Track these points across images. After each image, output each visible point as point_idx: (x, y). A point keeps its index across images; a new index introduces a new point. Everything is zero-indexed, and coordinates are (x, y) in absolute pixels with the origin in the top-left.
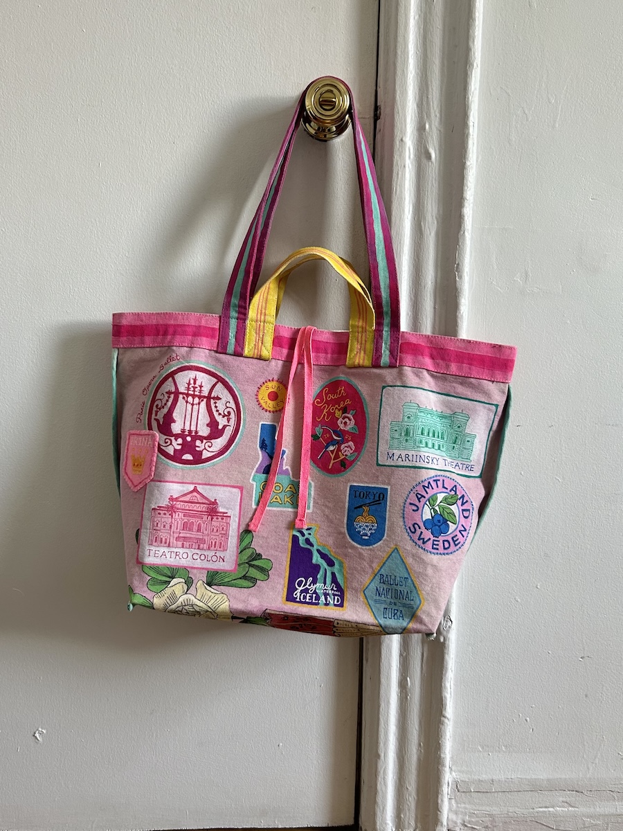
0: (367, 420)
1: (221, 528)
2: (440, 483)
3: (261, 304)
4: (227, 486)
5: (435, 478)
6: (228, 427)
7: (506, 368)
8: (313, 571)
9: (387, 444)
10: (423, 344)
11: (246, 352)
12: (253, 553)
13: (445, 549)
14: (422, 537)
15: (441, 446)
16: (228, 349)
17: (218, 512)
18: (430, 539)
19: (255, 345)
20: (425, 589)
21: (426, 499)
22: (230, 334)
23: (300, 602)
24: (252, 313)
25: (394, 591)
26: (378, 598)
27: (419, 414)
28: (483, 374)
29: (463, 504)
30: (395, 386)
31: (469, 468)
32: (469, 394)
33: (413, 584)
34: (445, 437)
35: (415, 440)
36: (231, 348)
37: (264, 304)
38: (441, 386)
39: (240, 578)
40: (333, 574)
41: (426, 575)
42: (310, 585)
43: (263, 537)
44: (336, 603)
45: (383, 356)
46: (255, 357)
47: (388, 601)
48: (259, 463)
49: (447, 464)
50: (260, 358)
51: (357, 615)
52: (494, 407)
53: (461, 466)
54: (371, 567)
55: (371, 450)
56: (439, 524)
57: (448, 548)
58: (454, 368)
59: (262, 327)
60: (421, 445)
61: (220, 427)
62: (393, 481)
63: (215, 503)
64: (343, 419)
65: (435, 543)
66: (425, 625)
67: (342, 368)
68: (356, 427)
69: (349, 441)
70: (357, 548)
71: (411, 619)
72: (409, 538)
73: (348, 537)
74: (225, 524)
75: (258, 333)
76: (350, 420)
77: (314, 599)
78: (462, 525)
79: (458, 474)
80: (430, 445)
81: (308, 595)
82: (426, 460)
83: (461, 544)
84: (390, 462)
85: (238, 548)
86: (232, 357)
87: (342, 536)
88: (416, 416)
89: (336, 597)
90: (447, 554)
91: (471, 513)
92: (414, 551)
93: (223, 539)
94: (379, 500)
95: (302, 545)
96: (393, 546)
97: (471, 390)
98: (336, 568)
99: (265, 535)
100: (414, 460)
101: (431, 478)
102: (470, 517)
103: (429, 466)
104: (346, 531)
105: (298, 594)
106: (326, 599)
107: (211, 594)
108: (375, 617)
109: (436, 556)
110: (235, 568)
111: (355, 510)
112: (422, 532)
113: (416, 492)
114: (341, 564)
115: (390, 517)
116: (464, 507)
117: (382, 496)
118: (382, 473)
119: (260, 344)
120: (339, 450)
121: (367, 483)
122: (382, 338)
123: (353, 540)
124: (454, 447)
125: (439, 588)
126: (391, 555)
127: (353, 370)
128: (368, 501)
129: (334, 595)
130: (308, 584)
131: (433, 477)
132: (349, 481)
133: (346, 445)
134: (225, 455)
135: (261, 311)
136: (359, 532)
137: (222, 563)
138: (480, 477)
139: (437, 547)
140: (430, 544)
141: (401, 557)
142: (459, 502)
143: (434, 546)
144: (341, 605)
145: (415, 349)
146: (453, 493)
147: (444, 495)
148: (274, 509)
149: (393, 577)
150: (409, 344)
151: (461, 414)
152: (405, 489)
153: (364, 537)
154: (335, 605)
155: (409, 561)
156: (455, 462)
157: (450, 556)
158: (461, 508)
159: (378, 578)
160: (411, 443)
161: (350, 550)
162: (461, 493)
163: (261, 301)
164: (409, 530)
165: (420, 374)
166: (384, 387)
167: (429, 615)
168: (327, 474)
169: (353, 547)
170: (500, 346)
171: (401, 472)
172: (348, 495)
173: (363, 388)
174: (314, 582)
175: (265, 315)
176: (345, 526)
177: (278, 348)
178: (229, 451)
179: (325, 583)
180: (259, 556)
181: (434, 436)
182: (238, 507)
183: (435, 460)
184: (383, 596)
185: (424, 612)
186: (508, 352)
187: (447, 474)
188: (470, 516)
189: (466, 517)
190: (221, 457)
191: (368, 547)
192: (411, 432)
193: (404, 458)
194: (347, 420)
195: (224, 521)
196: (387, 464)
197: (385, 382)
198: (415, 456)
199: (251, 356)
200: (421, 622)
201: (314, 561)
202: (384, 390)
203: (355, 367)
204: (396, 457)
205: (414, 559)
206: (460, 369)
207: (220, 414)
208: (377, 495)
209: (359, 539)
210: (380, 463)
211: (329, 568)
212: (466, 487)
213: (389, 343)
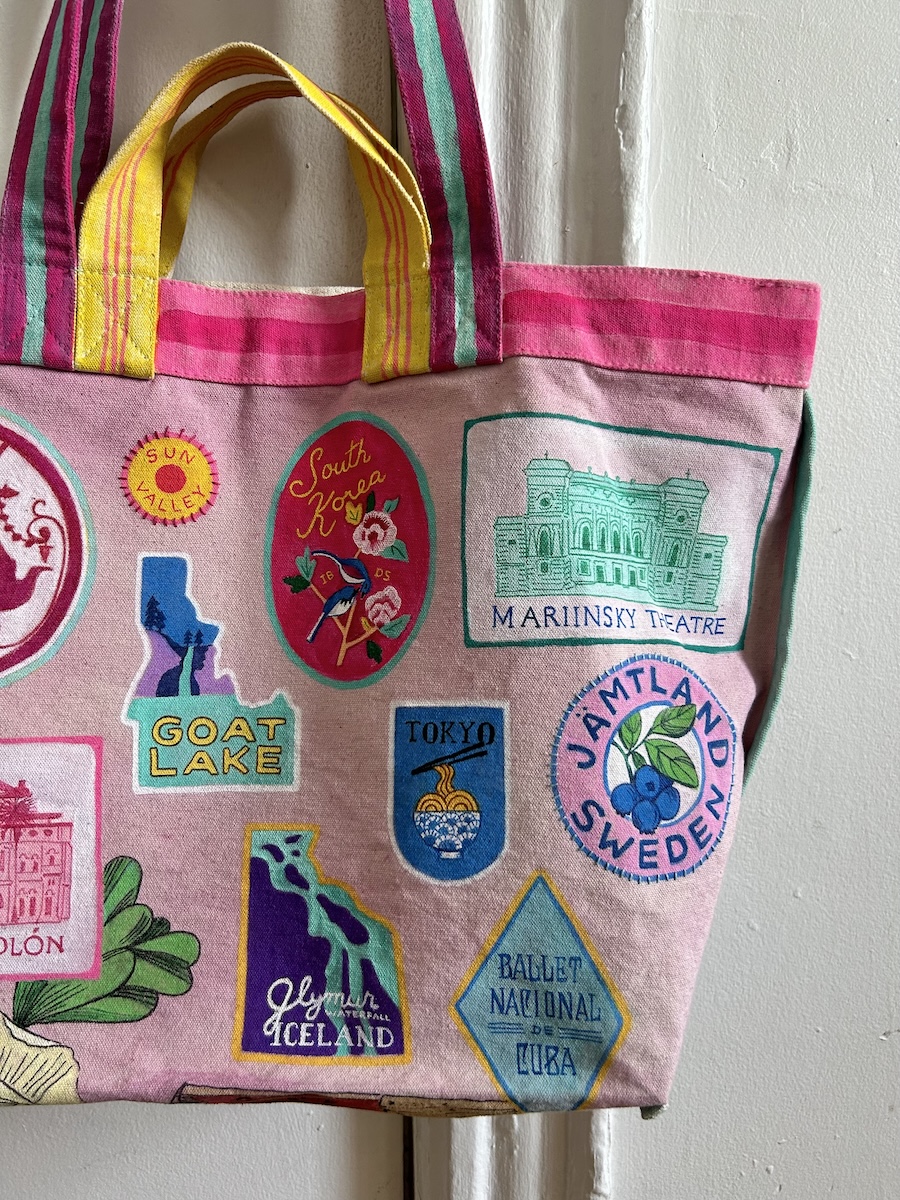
0: (430, 522)
1: (47, 858)
2: (644, 679)
3: (113, 225)
4: (54, 740)
5: (630, 667)
6: (43, 574)
7: (797, 345)
8: (310, 958)
9: (490, 582)
10: (568, 293)
11: (81, 356)
12: (144, 918)
13: (674, 860)
14: (610, 837)
15: (638, 576)
16: (24, 349)
17: (34, 816)
18: (631, 841)
19: (105, 337)
20: (630, 986)
21: (613, 728)
22: (29, 307)
23: (283, 1050)
24: (90, 248)
25: (541, 996)
26: (497, 1017)
27: (572, 490)
28: (736, 365)
29: (709, 728)
30: (499, 417)
31: (713, 627)
32: (704, 423)
33: (596, 972)
34: (646, 549)
35: (568, 566)
36: (33, 346)
37: (123, 226)
38: (626, 407)
39: (111, 995)
40: (366, 966)
41: (630, 945)
42: (306, 998)
43: (171, 871)
44: (380, 1044)
45: (459, 336)
46: (108, 369)
47: (529, 1022)
48: (143, 666)
49: (657, 623)
50: (124, 374)
51: (445, 1073)
52: (770, 457)
53: (691, 624)
54: (471, 935)
55: (447, 604)
56: (652, 794)
57: (683, 856)
58: (658, 352)
59: (121, 288)
60: (586, 578)
61: (21, 574)
62: (515, 686)
63: (21, 790)
64: (367, 526)
65: (648, 848)
66: (639, 1086)
67: (355, 387)
68: (402, 545)
69: (386, 584)
70: (427, 886)
71: (597, 1072)
72: (575, 846)
73: (400, 857)
74: (58, 847)
75: (111, 303)
76: (384, 527)
77: (320, 1036)
78: (714, 788)
79: (687, 647)
80: (609, 576)
81: (304, 1026)
82: (603, 619)
83: (713, 839)
84: (502, 634)
85: (100, 910)
86: (41, 373)
87: (379, 855)
88: (565, 498)
89: (380, 1030)
90: (683, 874)
91: (731, 750)
92: (592, 882)
93: (54, 888)
94: (481, 744)
95: (277, 887)
96: (530, 872)
97: (706, 413)
98: (372, 949)
99: (175, 864)
100: (571, 622)
101: (619, 667)
102: (730, 762)
103: (613, 633)
104: (393, 839)
105: (277, 1027)
106: (354, 1035)
107: (25, 1049)
108: (495, 1072)
109: (654, 887)
110: (96, 967)
111: (413, 777)
112: (608, 826)
113: (583, 713)
114: (386, 935)
115: (515, 791)
116: (714, 736)
117: (486, 732)
118: (482, 665)
119: (120, 333)
120: (360, 611)
121: (441, 697)
122: (451, 290)
123: (415, 865)
124: (670, 575)
125: (668, 975)
126: (527, 897)
127: (383, 389)
128: (449, 750)
129: (375, 1023)
130: (302, 994)
131: (626, 663)
132: (392, 696)
133: (378, 595)
134: (40, 653)
135: (117, 244)
136: (430, 840)
137: (55, 956)
138: (741, 646)
139: (653, 859)
140: (633, 852)
141: (555, 902)
142: (700, 725)
143: (646, 859)
144: (398, 1049)
145: (547, 307)
146: (681, 700)
147: (656, 710)
148: (197, 790)
149: (537, 960)
150: (528, 295)
151: (685, 483)
152: (551, 707)
153: (444, 855)
154: (381, 1051)
155: (581, 909)
156: (677, 615)
157: (690, 878)
158: (706, 739)
159: (494, 965)
160: (556, 575)
161: (407, 895)
162: (701, 697)
163: (114, 217)
164: (572, 824)
165: (566, 378)
166: (468, 425)
167: (646, 1055)
168: (335, 682)
169: (416, 885)
170: (778, 284)
171: (536, 657)
172: (391, 735)
173: (414, 433)
174: (318, 988)
175: (129, 253)
176: (390, 826)
177: (174, 345)
178: (52, 640)
179: (346, 990)
180: (160, 927)
181: (617, 548)
182: (91, 796)
183: (625, 616)
184: (512, 1012)
185: (632, 1049)
186: (799, 298)
187: (662, 650)
188: (730, 756)
189: (719, 764)
190: (29, 660)
191: (459, 883)
192: (556, 543)
193: (541, 618)
194: (376, 528)
195: (54, 837)
196: (496, 639)
197: (471, 407)
198: (571, 611)
199: (96, 367)
200: (626, 1077)
201: (312, 930)
202: (470, 432)
203: (385, 380)
204: (518, 618)
205: (592, 902)
206: (675, 353)
207: (16, 537)
208: (474, 730)
209: (433, 860)
210: (474, 637)
211: (354, 947)
212: (712, 680)
213: (472, 300)
